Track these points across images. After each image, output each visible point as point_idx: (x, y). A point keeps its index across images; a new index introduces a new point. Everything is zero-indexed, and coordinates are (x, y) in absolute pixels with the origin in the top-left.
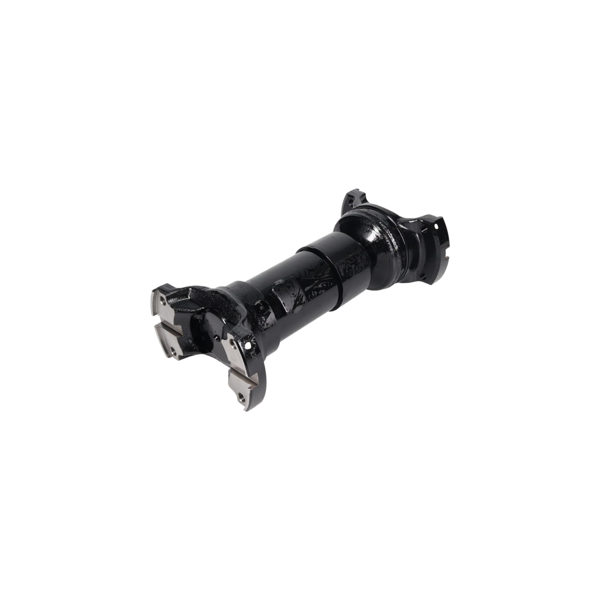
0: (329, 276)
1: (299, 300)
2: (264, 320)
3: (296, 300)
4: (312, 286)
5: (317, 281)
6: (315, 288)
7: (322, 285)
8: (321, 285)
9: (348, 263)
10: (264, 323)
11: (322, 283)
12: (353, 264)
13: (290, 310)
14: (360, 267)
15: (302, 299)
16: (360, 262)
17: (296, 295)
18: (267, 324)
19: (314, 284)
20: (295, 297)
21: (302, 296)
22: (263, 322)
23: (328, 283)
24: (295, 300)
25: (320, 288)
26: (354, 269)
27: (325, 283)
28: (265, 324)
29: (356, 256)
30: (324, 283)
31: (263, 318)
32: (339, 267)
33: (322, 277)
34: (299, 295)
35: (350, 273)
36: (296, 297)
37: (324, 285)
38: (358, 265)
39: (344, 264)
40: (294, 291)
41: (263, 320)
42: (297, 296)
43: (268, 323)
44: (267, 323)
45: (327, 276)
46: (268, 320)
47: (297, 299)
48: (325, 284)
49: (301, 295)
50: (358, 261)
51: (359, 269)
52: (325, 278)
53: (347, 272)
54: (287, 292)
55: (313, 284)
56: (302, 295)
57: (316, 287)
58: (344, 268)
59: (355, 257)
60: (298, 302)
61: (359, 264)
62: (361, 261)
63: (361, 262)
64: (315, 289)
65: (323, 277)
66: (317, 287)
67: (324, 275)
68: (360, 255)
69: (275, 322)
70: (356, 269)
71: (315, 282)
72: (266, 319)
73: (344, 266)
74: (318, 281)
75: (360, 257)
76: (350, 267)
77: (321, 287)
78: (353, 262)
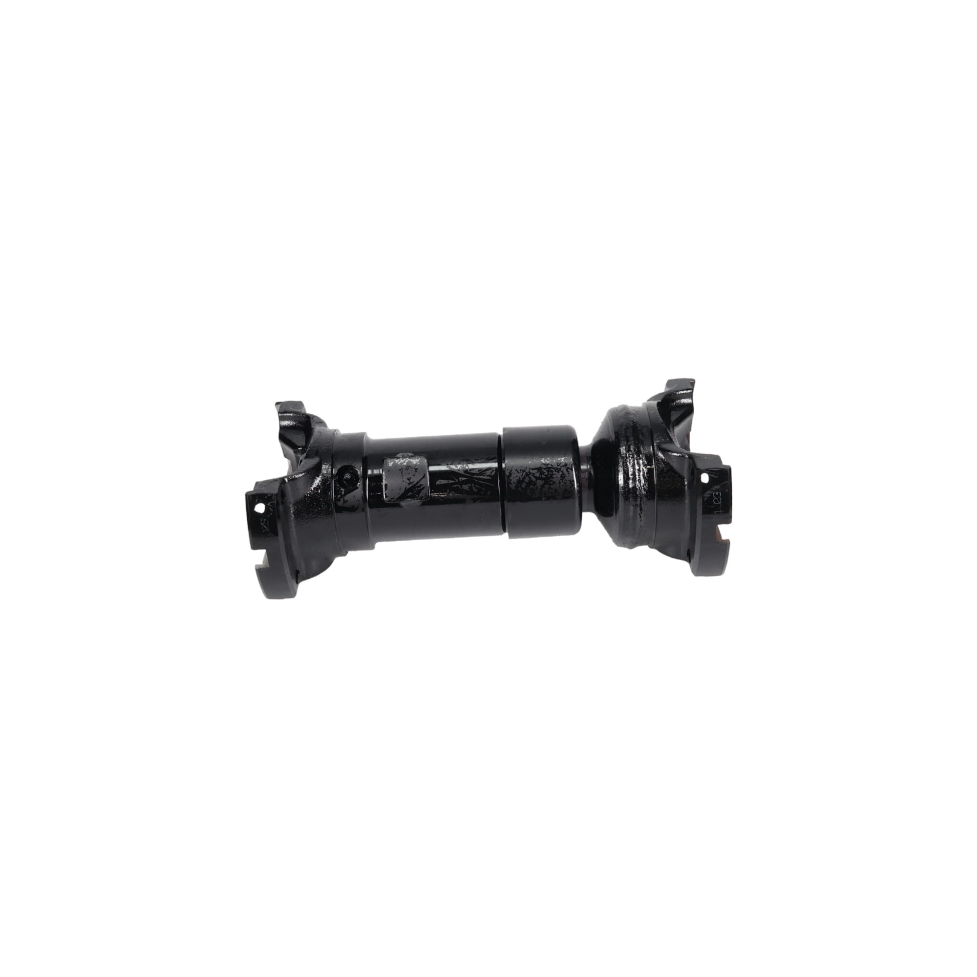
0: (490, 479)
1: (414, 491)
2: (343, 493)
3: (409, 489)
4: (451, 482)
5: (463, 479)
6: (455, 486)
7: (471, 488)
8: (469, 486)
9: (534, 474)
10: (340, 498)
11: (472, 485)
12: (542, 480)
13: (392, 499)
14: (552, 489)
15: (421, 492)
16: (558, 482)
17: (413, 482)
18: (345, 502)
19: (457, 481)
20: (409, 484)
21: (421, 487)
22: (339, 496)
23: (483, 489)
24: (407, 488)
25: (465, 490)
26: (539, 487)
27: (477, 486)
28: (342, 500)
29: (554, 470)
30: (475, 486)
31: (342, 491)
32: (513, 474)
33: (475, 476)
34: (418, 485)
35: (528, 491)
36: (411, 485)
37: (474, 488)
38: (550, 484)
39: (524, 473)
40: (414, 476)
41: (341, 493)
42: (413, 484)
43: (347, 501)
44: (345, 500)
45: (486, 477)
46: (348, 496)
47: (411, 487)
48: (476, 488)
49: (421, 485)
50: (554, 478)
51: (550, 491)
52: (480, 479)
53: (524, 485)
54: (402, 472)
55: (455, 481)
56: (423, 486)
57: (457, 487)
58: (520, 478)
59: (552, 471)
60: (410, 493)
61: (553, 484)
62: (561, 481)
63: (560, 483)
64: (454, 488)
65: (478, 477)
66: (459, 486)
67: (482, 475)
68: (562, 471)
69: (359, 504)
70: (544, 490)
71: (460, 478)
72: (346, 494)
73: (522, 475)
74: (465, 479)
75: (562, 475)
76: (532, 481)
77: (467, 491)
78: (543, 476)
